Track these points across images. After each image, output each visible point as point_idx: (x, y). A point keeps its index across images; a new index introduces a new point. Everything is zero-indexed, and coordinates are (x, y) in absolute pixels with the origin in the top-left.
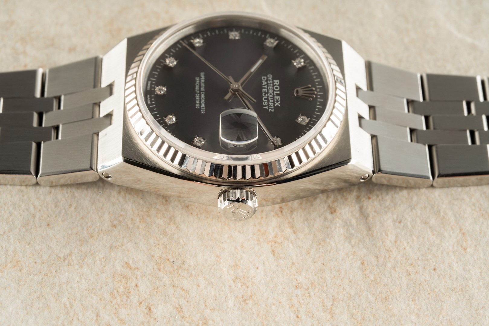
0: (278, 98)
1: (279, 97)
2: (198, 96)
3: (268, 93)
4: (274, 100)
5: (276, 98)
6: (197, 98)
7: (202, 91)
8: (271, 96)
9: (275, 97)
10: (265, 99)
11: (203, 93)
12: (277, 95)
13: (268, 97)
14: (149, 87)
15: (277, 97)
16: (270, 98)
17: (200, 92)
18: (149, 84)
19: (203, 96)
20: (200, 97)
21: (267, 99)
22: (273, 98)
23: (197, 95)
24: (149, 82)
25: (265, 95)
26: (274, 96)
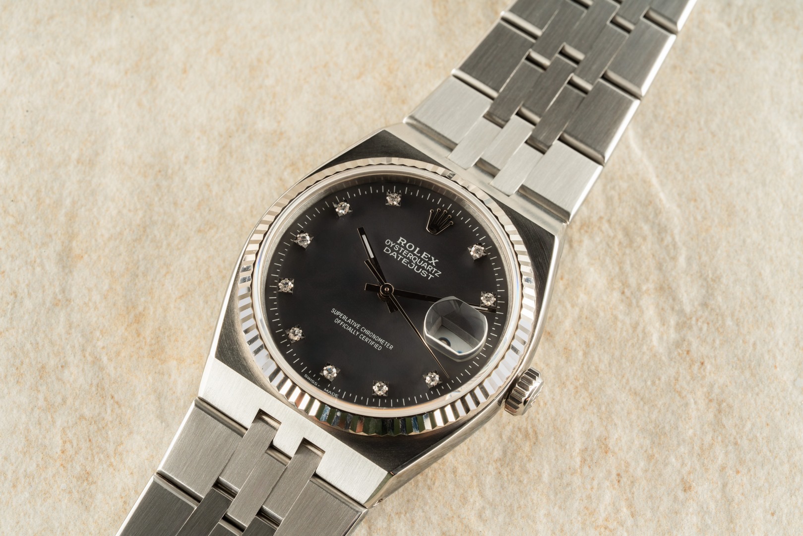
0: (426, 255)
1: (425, 253)
2: (364, 337)
3: (411, 261)
4: (425, 261)
5: (424, 257)
6: (366, 340)
7: (360, 328)
8: (418, 260)
9: (422, 257)
10: (418, 269)
12: (421, 252)
13: (416, 264)
14: (313, 381)
15: (424, 255)
16: (420, 262)
17: (359, 330)
18: (309, 378)
19: (368, 332)
20: (367, 336)
21: (419, 267)
22: (422, 259)
23: (362, 337)
25: (411, 265)
26: (419, 257)
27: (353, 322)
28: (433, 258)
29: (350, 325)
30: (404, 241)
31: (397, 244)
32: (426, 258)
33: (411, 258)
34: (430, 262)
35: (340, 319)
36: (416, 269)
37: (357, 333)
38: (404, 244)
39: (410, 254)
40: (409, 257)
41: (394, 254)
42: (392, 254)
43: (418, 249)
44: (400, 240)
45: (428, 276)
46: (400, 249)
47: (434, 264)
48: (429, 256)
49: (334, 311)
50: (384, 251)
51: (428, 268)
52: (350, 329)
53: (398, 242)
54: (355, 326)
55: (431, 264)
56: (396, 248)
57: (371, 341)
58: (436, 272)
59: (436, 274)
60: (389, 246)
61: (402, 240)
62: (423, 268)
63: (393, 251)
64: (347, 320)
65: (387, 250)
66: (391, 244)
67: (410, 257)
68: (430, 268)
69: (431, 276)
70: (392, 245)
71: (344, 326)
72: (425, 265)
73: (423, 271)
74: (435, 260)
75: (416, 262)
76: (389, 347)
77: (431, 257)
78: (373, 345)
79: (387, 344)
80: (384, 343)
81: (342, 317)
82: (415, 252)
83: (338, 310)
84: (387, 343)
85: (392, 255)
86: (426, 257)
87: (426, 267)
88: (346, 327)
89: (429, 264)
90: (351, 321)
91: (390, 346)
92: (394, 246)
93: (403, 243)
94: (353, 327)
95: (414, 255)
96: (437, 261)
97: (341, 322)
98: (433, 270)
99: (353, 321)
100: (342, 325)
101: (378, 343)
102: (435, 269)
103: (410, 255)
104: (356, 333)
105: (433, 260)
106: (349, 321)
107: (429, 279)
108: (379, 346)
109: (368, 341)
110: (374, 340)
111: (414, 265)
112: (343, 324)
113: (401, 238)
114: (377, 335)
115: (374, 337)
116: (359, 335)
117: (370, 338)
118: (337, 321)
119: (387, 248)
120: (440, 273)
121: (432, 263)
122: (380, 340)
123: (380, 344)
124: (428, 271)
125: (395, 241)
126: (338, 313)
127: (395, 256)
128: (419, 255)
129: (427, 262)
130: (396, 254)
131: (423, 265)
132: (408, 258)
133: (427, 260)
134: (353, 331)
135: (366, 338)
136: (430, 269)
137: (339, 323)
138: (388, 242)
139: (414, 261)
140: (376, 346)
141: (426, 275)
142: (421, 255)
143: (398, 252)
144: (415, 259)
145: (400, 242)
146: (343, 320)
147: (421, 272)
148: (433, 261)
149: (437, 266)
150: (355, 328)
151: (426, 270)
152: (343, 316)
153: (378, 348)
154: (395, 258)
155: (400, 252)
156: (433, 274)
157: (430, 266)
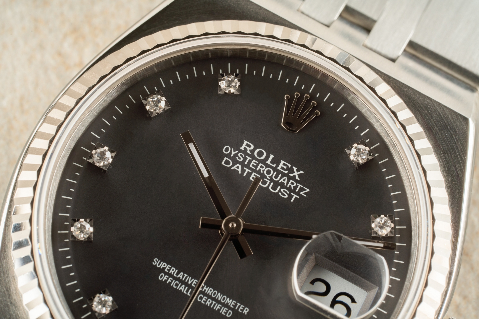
0: (284, 164)
1: (282, 162)
2: (204, 299)
3: (263, 176)
4: (284, 175)
5: (282, 168)
6: (208, 303)
8: (273, 174)
9: (279, 168)
10: (274, 188)
12: (276, 161)
13: (271, 180)
15: (281, 165)
16: (276, 177)
19: (210, 290)
20: (209, 297)
21: (276, 185)
22: (279, 172)
23: (201, 298)
26: (275, 169)
27: (186, 277)
28: (295, 169)
29: (183, 282)
30: (250, 146)
31: (240, 151)
32: (285, 170)
33: (263, 171)
34: (292, 175)
35: (166, 274)
36: (272, 188)
38: (250, 151)
39: (260, 164)
40: (260, 170)
41: (238, 167)
42: (234, 167)
43: (272, 156)
44: (244, 146)
45: (290, 197)
46: (245, 159)
47: (297, 178)
48: (290, 166)
49: (156, 262)
50: (223, 163)
51: (289, 184)
52: (182, 288)
53: (242, 148)
54: (189, 283)
55: (294, 178)
56: (240, 158)
57: (215, 305)
58: (301, 189)
59: (301, 193)
60: (228, 156)
61: (247, 145)
62: (282, 185)
63: (235, 162)
64: (177, 274)
65: (227, 162)
66: (231, 152)
67: (262, 169)
68: (292, 183)
69: (295, 196)
70: (233, 153)
71: (173, 284)
72: (284, 180)
73: (282, 190)
74: (298, 171)
75: (271, 177)
76: (242, 310)
77: (291, 167)
78: (219, 310)
79: (239, 306)
80: (235, 306)
81: (169, 270)
82: (268, 162)
83: (162, 259)
84: (239, 304)
85: (234, 169)
86: (285, 167)
87: (285, 183)
88: (177, 285)
89: (290, 178)
90: (183, 276)
91: (244, 308)
92: (236, 155)
93: (249, 149)
94: (186, 284)
95: (267, 166)
96: (301, 172)
97: (168, 279)
98: (297, 186)
99: (186, 275)
100: (170, 283)
101: (226, 305)
102: (300, 186)
103: (262, 167)
104: (191, 293)
105: (295, 171)
106: (180, 276)
107: (292, 200)
108: (227, 311)
109: (211, 304)
110: (219, 302)
111: (269, 182)
112: (172, 281)
113: (246, 142)
114: (223, 293)
115: (219, 296)
117: (213, 299)
118: (163, 277)
119: (226, 158)
120: (308, 190)
121: (295, 176)
122: (229, 301)
123: (229, 308)
124: (289, 189)
125: (237, 148)
126: (163, 265)
127: (240, 171)
128: (274, 166)
129: (287, 175)
130: (240, 166)
131: (282, 180)
132: (259, 172)
133: (286, 172)
134: (187, 291)
135: (207, 300)
136: (292, 186)
137: (166, 281)
138: (227, 150)
139: (268, 176)
140: (223, 311)
141: (287, 196)
142: (277, 166)
143: (242, 163)
144: (269, 172)
145: (245, 148)
146: (170, 275)
147: (280, 191)
148: (296, 174)
149: (303, 180)
150: (190, 286)
151: (286, 187)
152: (170, 268)
153: (226, 313)
154: (240, 173)
155: (246, 163)
156: (298, 194)
157: (291, 181)
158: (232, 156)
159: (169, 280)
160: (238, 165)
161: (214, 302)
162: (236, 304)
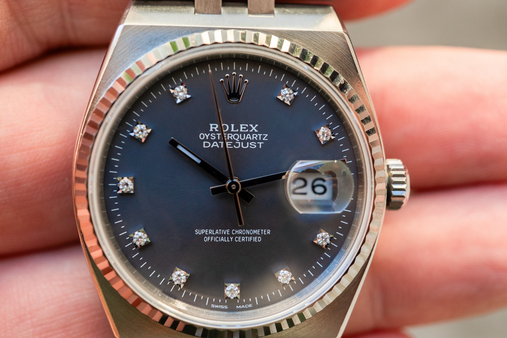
0: (243, 126)
1: (241, 125)
2: (239, 239)
3: (234, 141)
4: (246, 133)
5: (243, 129)
6: (243, 240)
7: (230, 232)
8: (239, 136)
9: (241, 130)
10: (245, 145)
11: (234, 232)
13: (240, 141)
14: (222, 307)
15: (241, 128)
16: (242, 137)
17: (231, 235)
18: (217, 306)
19: (240, 232)
20: (242, 235)
21: (245, 142)
22: (242, 133)
23: (237, 239)
24: (213, 306)
25: (237, 145)
26: (239, 133)
27: (221, 231)
28: (251, 125)
29: (220, 236)
30: (215, 126)
31: (211, 132)
33: (232, 137)
34: (251, 131)
35: (207, 236)
36: (244, 146)
37: (232, 239)
39: (228, 134)
40: (230, 138)
41: (215, 144)
42: (213, 145)
43: (233, 125)
44: (211, 128)
45: (258, 145)
46: (217, 136)
47: (256, 131)
48: (247, 125)
49: (197, 232)
50: (204, 147)
51: (253, 137)
52: (222, 239)
53: (211, 130)
54: (225, 234)
55: (254, 132)
57: (248, 238)
58: (262, 137)
59: (264, 139)
60: (205, 140)
61: (213, 126)
62: (249, 141)
63: (212, 142)
64: (215, 232)
65: (207, 145)
66: (205, 137)
67: (231, 137)
68: (255, 136)
69: (260, 143)
70: (207, 136)
71: (215, 240)
72: (249, 137)
73: (251, 144)
74: (254, 126)
75: (239, 139)
76: (266, 233)
77: (248, 125)
78: (252, 240)
79: (263, 231)
81: (208, 233)
82: (232, 130)
83: (200, 229)
84: (262, 230)
85: (214, 147)
86: (245, 128)
87: (250, 138)
88: (218, 239)
89: (251, 134)
92: (210, 136)
93: (215, 128)
94: (223, 235)
95: (233, 133)
96: (256, 125)
97: (210, 238)
98: (258, 136)
99: (220, 230)
100: (213, 240)
101: (255, 235)
102: (260, 135)
104: (230, 239)
105: (252, 127)
106: (217, 232)
107: (260, 147)
108: (257, 238)
109: (245, 240)
110: (249, 236)
111: (239, 143)
112: (214, 238)
113: (211, 125)
114: (249, 229)
115: (248, 232)
116: (234, 239)
118: (207, 239)
119: (204, 142)
120: (267, 135)
121: (254, 130)
122: (255, 232)
123: (258, 236)
124: (254, 140)
125: (208, 131)
126: (203, 231)
127: (217, 145)
128: (237, 130)
129: (248, 132)
130: (216, 142)
131: (247, 138)
132: (230, 140)
133: (247, 130)
134: (226, 240)
135: (241, 238)
136: (255, 138)
137: (210, 240)
138: (202, 136)
139: (237, 139)
140: (255, 239)
141: (256, 146)
142: (239, 130)
143: (216, 140)
144: (236, 137)
145: (213, 129)
146: (211, 235)
147: (249, 145)
148: (254, 128)
149: (261, 130)
150: (226, 236)
151: (252, 141)
152: (208, 231)
153: (257, 240)
154: (218, 147)
155: (219, 139)
156: (262, 141)
157: (253, 135)
158: (207, 138)
159: (212, 239)
160: (214, 142)
161: (246, 237)
162: (261, 231)
